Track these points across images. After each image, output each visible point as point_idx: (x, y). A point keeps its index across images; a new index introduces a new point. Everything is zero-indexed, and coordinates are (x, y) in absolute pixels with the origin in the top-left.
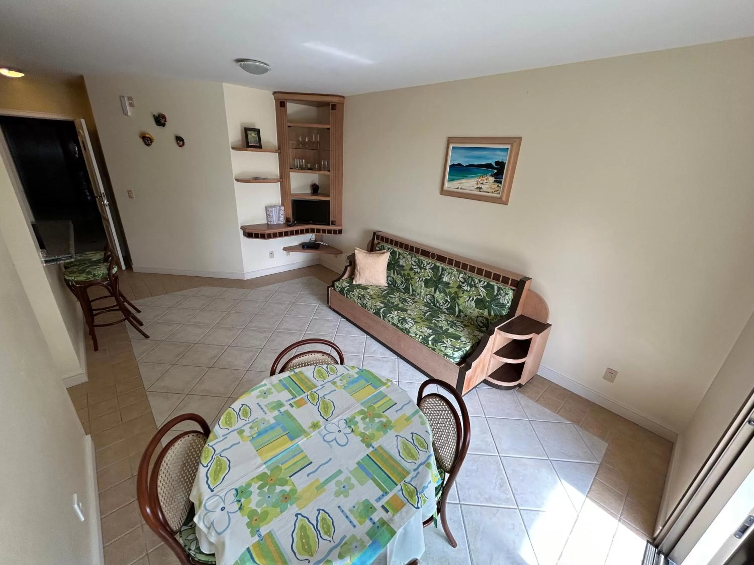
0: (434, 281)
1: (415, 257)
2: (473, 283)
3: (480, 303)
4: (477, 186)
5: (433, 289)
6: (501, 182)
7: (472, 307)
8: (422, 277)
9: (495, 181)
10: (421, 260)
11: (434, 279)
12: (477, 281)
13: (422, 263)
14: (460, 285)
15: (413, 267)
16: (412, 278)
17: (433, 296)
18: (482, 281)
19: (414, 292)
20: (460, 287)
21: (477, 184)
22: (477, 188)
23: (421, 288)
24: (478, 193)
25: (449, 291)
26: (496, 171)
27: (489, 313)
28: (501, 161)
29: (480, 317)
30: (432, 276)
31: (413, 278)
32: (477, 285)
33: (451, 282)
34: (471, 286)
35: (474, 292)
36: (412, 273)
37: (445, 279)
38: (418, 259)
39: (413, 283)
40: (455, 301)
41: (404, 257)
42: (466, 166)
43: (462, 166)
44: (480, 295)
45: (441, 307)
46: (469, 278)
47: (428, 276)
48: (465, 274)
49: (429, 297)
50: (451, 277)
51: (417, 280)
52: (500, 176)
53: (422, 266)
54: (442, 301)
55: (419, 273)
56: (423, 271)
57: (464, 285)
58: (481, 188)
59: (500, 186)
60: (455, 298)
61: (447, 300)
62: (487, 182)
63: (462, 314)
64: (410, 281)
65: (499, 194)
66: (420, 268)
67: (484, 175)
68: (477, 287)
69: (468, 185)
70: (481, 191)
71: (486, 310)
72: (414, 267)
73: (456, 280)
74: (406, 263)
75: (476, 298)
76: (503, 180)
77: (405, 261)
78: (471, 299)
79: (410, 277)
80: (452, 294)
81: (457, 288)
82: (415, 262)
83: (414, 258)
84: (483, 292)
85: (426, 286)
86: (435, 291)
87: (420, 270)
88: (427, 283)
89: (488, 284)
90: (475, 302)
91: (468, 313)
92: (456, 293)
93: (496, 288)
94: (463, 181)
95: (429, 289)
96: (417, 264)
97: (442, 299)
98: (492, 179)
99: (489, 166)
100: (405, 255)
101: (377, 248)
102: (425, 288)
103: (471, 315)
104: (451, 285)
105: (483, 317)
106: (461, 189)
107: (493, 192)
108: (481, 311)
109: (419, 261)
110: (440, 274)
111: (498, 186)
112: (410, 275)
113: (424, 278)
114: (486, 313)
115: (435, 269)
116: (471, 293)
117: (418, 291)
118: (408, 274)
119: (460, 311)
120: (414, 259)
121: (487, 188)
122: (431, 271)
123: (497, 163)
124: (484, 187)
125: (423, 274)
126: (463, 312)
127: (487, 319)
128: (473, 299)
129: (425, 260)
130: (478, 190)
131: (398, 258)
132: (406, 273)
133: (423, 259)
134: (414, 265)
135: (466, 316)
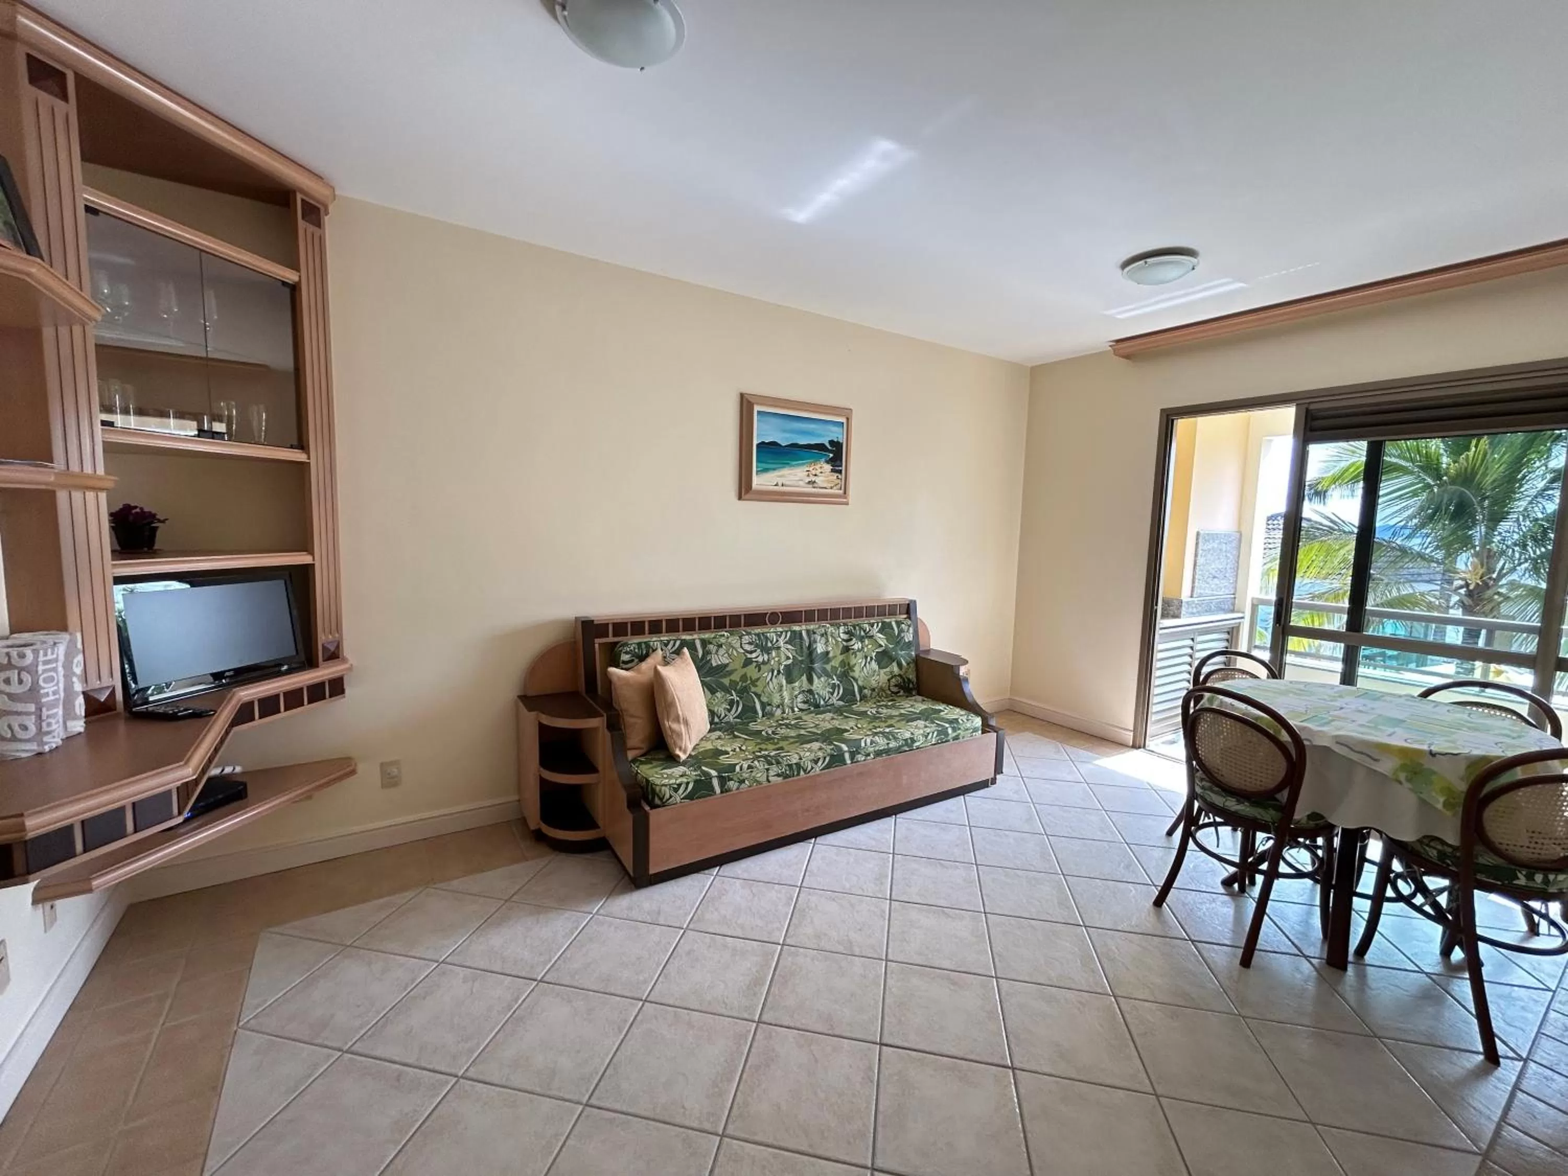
0: (802, 662)
1: (748, 634)
2: (863, 633)
3: (884, 658)
4: (808, 480)
5: (804, 678)
6: (840, 472)
7: (875, 671)
8: (776, 667)
9: (832, 471)
10: (763, 634)
11: (800, 658)
12: (867, 627)
13: (767, 638)
14: (844, 646)
15: (749, 656)
16: (754, 683)
17: (810, 692)
18: (874, 623)
19: (768, 708)
20: (846, 650)
21: (808, 475)
22: (809, 482)
23: (781, 690)
24: (810, 489)
25: (832, 666)
26: (831, 455)
27: (900, 665)
28: (836, 440)
29: (892, 678)
30: (795, 654)
31: (758, 679)
32: (871, 633)
33: (830, 649)
34: (861, 639)
35: (870, 646)
36: (751, 671)
37: (820, 648)
38: (755, 634)
39: (758, 690)
40: (846, 677)
41: (720, 646)
42: (786, 446)
43: (780, 445)
44: (881, 646)
45: (830, 702)
46: (855, 629)
47: (788, 658)
48: (845, 624)
49: (801, 698)
50: (827, 641)
51: (769, 679)
52: (838, 463)
53: (769, 645)
54: (825, 693)
55: (767, 663)
56: (774, 654)
57: (852, 643)
58: (815, 482)
59: (840, 477)
60: (846, 673)
61: (834, 684)
62: (821, 473)
63: (866, 691)
64: (753, 689)
65: (841, 489)
66: (766, 650)
67: (816, 461)
68: (872, 637)
69: (792, 478)
70: (814, 487)
71: (895, 664)
72: (754, 655)
73: (836, 640)
74: (729, 655)
75: (874, 654)
76: (843, 468)
77: (727, 652)
78: (869, 658)
79: (749, 682)
80: (837, 669)
81: (841, 654)
82: (750, 643)
83: (747, 637)
84: (881, 639)
85: (790, 681)
86: (810, 680)
87: (768, 654)
88: (789, 675)
89: (883, 623)
90: (875, 661)
91: (874, 684)
92: (843, 664)
93: (894, 624)
94: (786, 471)
95: (797, 684)
96: (757, 646)
97: (824, 688)
98: (828, 467)
99: (821, 447)
100: (723, 640)
101: (625, 657)
102: (789, 686)
103: (880, 684)
104: (831, 655)
105: (895, 676)
106: (783, 485)
107: (831, 488)
108: (888, 669)
109: (759, 639)
110: (807, 645)
111: (838, 478)
112: (748, 677)
113: (782, 667)
114: (896, 669)
115: (795, 638)
116: (866, 650)
117: (776, 700)
118: (744, 678)
119: (861, 689)
120: (746, 639)
121: (823, 481)
122: (789, 647)
123: (831, 442)
124: (819, 480)
125: (777, 659)
126: (865, 688)
127: (900, 675)
128: (871, 658)
129: (771, 632)
130: (811, 486)
131: (703, 655)
132: (736, 677)
133: (765, 630)
134: (751, 652)
135: (873, 690)
